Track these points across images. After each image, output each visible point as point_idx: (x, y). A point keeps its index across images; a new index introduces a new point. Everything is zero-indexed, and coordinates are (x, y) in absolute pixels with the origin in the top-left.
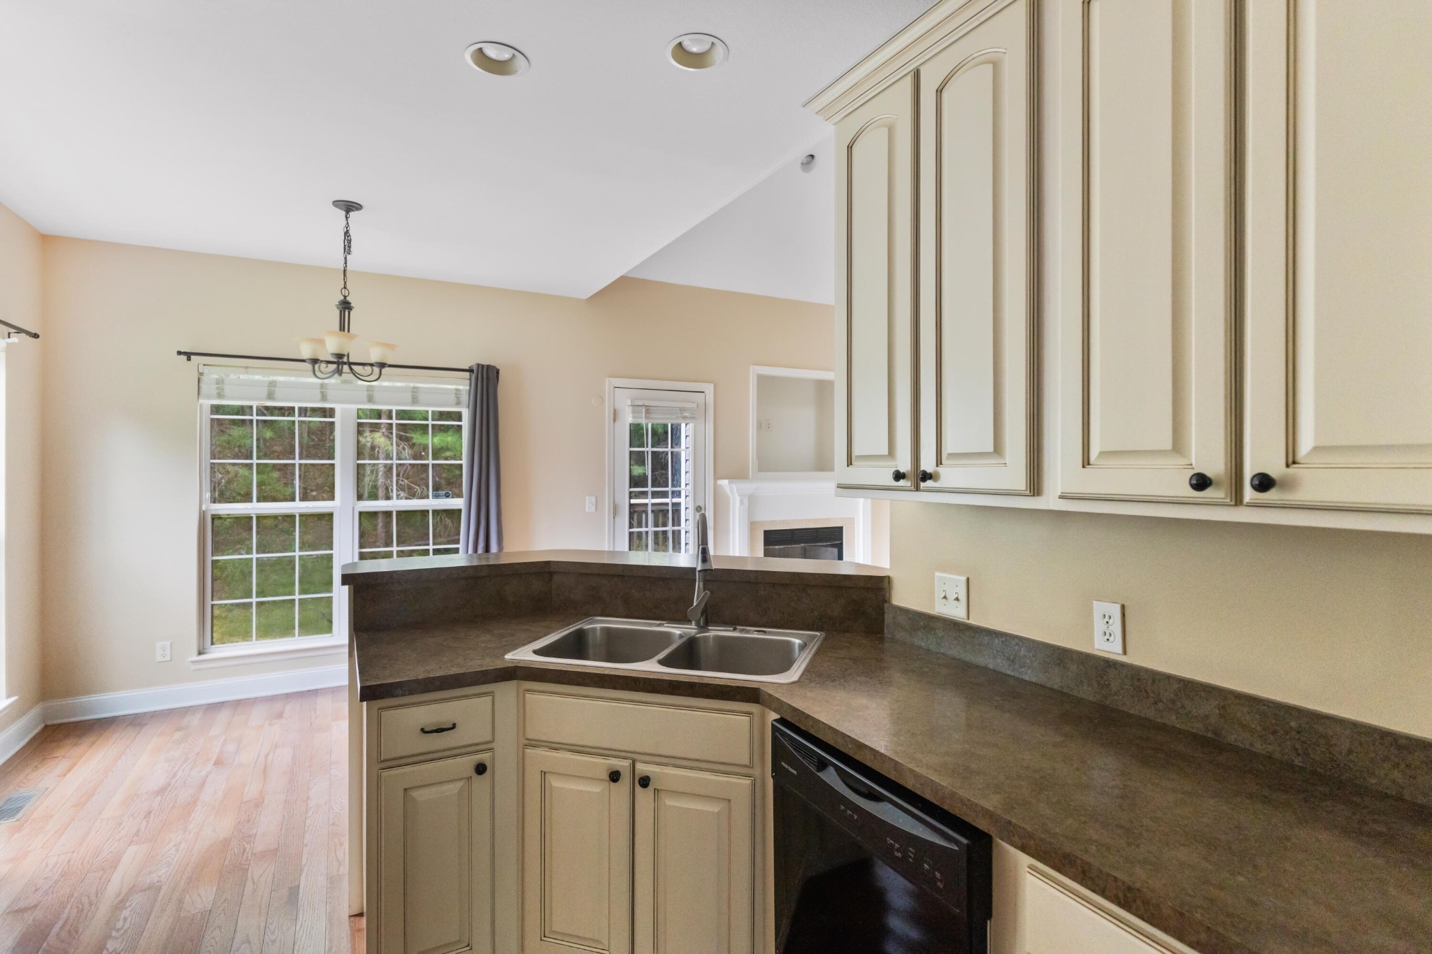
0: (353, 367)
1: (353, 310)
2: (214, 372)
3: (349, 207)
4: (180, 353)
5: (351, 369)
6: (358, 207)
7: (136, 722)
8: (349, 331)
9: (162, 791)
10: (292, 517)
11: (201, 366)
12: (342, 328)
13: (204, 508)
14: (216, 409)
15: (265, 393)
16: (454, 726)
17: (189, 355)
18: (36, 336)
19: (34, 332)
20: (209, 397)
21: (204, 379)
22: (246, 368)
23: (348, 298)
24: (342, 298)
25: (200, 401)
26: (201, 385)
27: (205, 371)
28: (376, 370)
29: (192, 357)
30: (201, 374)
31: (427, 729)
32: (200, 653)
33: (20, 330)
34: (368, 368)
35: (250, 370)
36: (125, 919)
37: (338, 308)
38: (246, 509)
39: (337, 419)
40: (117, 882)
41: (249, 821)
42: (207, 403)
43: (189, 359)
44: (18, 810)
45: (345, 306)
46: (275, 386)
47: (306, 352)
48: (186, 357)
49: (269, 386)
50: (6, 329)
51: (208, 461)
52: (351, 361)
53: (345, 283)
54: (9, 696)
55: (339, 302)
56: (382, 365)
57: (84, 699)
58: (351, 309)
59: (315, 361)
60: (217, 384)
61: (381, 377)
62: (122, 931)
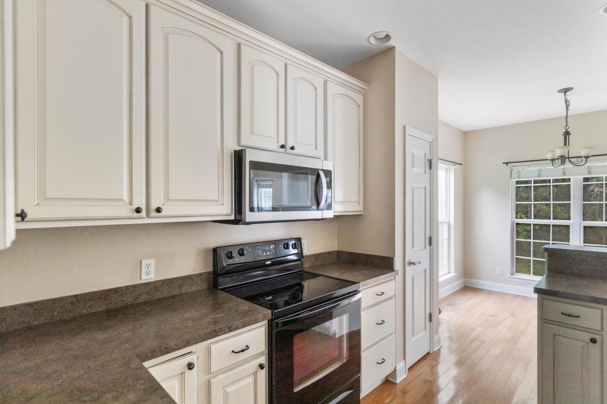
0: (571, 159)
1: (571, 135)
2: (517, 168)
3: (565, 91)
4: (504, 163)
5: (570, 161)
6: (570, 89)
7: (490, 293)
8: (569, 145)
9: (492, 316)
10: (549, 226)
11: (512, 167)
12: (565, 145)
13: (513, 221)
14: (518, 182)
15: (536, 174)
16: (579, 317)
17: (507, 163)
18: (461, 164)
19: (460, 163)
20: (515, 178)
21: (513, 172)
22: (529, 165)
23: (568, 130)
24: (565, 130)
25: (511, 180)
26: (512, 174)
27: (513, 169)
28: (584, 159)
29: (509, 164)
30: (512, 170)
31: (564, 313)
32: (512, 275)
33: (457, 164)
34: (579, 159)
35: (530, 166)
36: (473, 345)
37: (563, 135)
38: (529, 221)
39: (571, 183)
40: (473, 334)
41: (517, 337)
42: (514, 181)
43: (507, 165)
44: (455, 305)
45: (567, 134)
46: (541, 172)
47: (549, 156)
48: (506, 164)
49: (538, 172)
50: (454, 164)
51: (515, 203)
52: (570, 156)
53: (567, 123)
54: (455, 273)
55: (563, 133)
56: (587, 157)
57: (474, 280)
58: (570, 135)
59: (553, 160)
60: (518, 173)
61: (587, 162)
62: (472, 348)
